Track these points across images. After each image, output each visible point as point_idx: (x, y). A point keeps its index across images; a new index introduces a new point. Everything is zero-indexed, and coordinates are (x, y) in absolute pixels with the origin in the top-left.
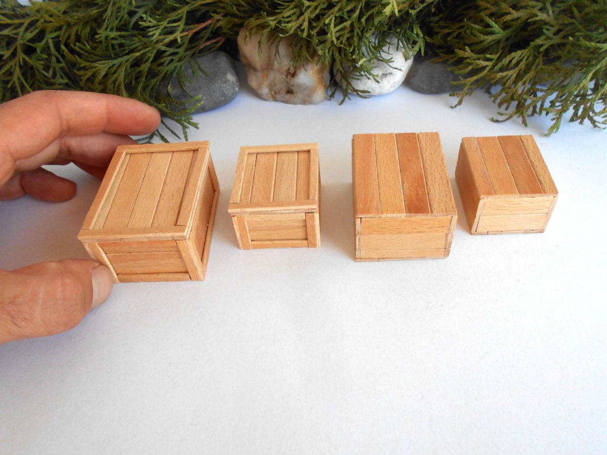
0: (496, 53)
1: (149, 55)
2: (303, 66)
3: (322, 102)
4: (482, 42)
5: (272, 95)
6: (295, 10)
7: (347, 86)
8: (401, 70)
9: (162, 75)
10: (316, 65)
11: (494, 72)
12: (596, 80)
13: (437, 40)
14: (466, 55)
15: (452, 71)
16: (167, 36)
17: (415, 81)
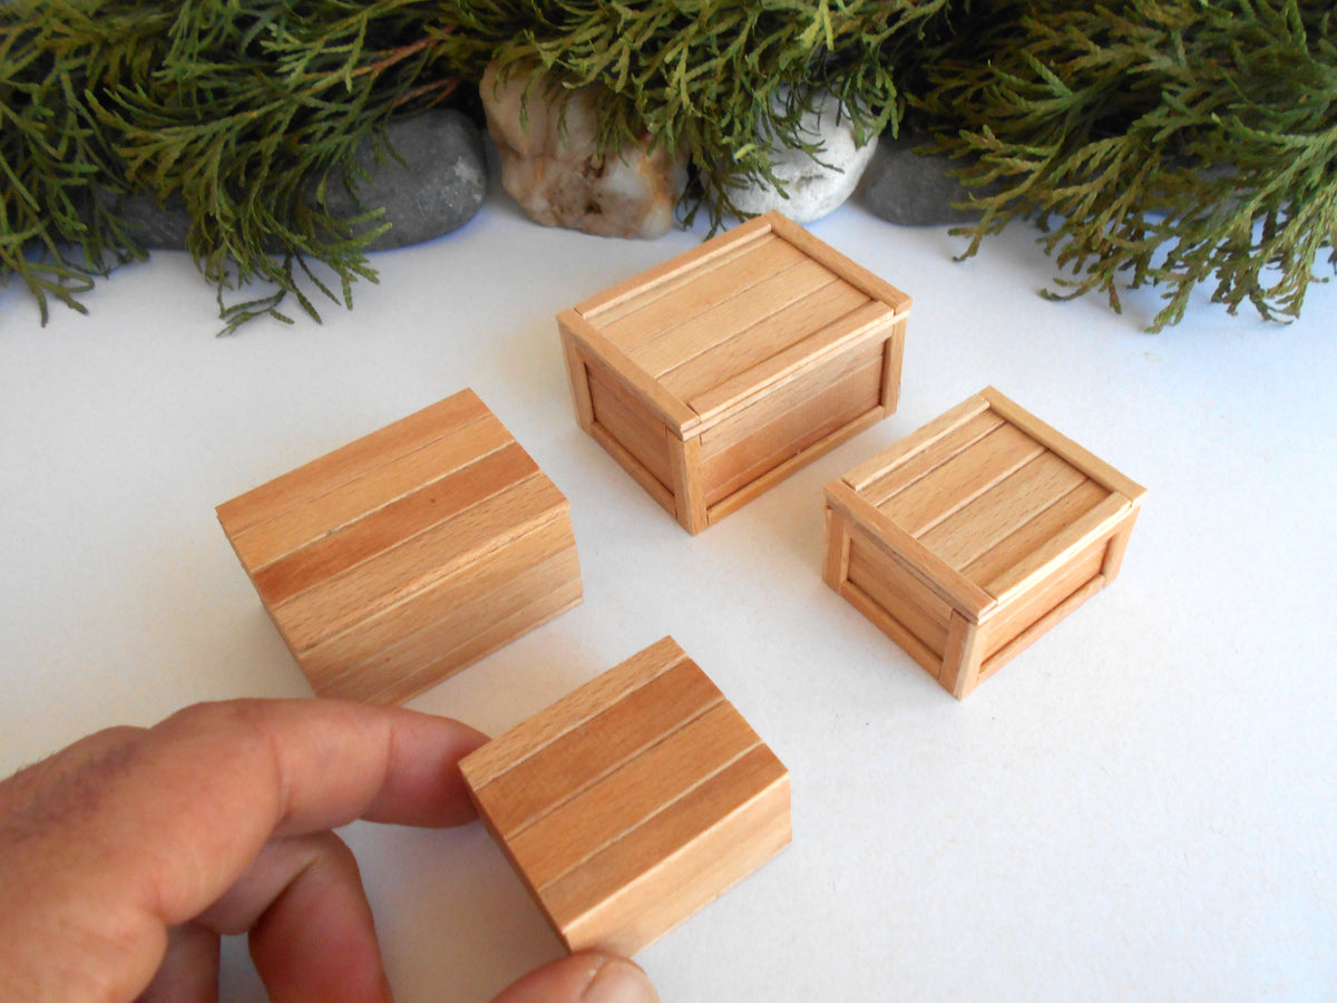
0: (1054, 144)
1: (280, 116)
2: (619, 153)
3: (664, 234)
4: (1022, 115)
5: (554, 213)
6: (602, 28)
7: (720, 201)
8: (840, 171)
9: (306, 163)
10: (650, 152)
11: (1048, 187)
12: (1268, 217)
13: (933, 102)
14: (984, 143)
15: (957, 180)
16: (322, 75)
17: (876, 195)
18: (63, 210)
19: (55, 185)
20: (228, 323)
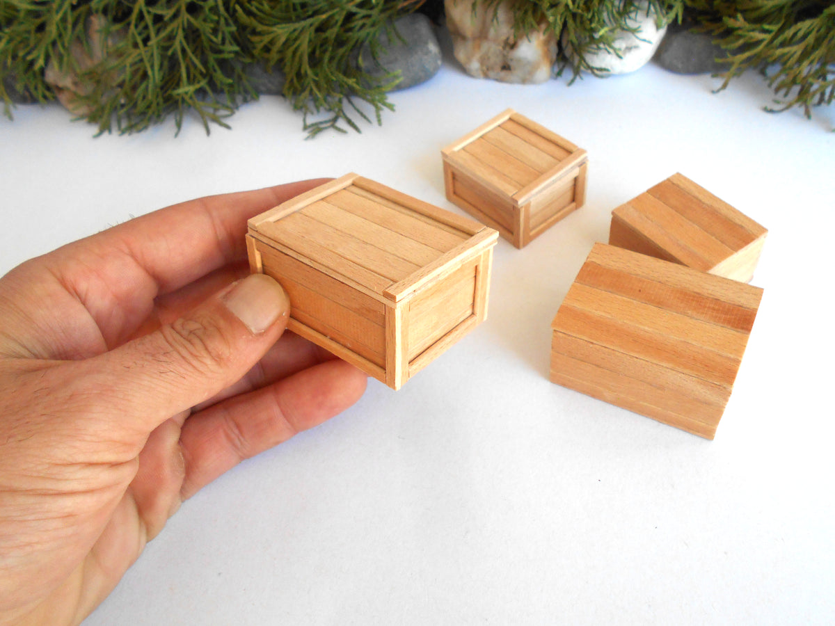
0: (777, 23)
1: (337, 17)
2: (527, 36)
3: (546, 81)
4: (760, 8)
5: (483, 71)
7: (580, 62)
8: (649, 42)
9: (352, 43)
10: (544, 33)
11: (773, 48)
13: (701, 4)
14: (737, 24)
15: (718, 46)
17: (667, 57)
18: (215, 71)
19: (212, 58)
20: (309, 132)
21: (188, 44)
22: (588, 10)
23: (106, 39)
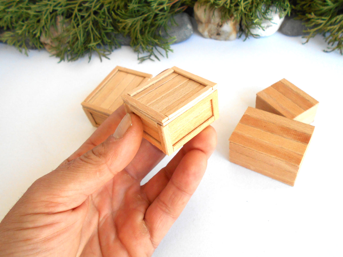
0: (329, 16)
1: (151, 16)
2: (226, 21)
3: (234, 39)
4: (321, 10)
5: (209, 35)
7: (248, 32)
8: (276, 24)
9: (157, 26)
10: (233, 21)
11: (327, 26)
13: (298, 7)
14: (312, 17)
15: (304, 25)
16: (160, 6)
17: (284, 29)
18: (104, 37)
19: (103, 32)
20: (140, 61)
21: (94, 26)
22: (251, 12)
23: (63, 25)
